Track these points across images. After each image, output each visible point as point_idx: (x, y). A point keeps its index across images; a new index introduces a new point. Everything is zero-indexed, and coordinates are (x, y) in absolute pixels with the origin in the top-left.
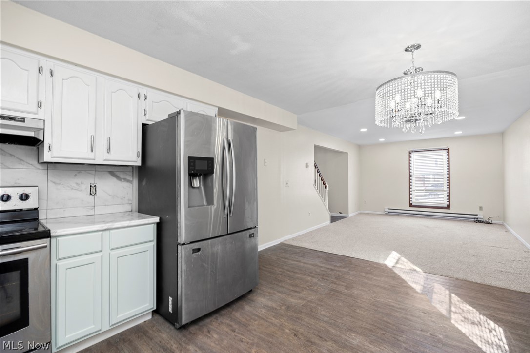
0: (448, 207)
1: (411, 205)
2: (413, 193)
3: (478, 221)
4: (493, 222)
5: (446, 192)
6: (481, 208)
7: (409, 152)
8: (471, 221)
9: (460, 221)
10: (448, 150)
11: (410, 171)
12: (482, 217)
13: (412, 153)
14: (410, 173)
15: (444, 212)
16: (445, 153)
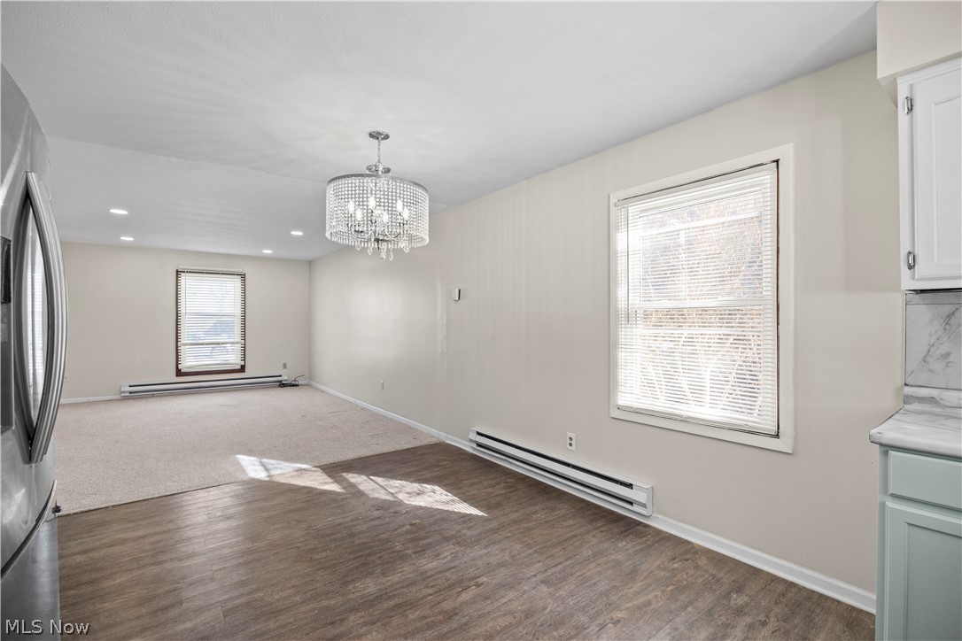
0: (243, 369)
1: (179, 373)
2: (182, 349)
3: (282, 385)
4: (300, 383)
5: (240, 345)
6: (285, 366)
7: (177, 271)
8: (273, 387)
9: (260, 388)
10: (243, 276)
11: (177, 308)
12: (286, 378)
13: (183, 274)
14: (177, 311)
15: (233, 378)
16: (238, 280)
